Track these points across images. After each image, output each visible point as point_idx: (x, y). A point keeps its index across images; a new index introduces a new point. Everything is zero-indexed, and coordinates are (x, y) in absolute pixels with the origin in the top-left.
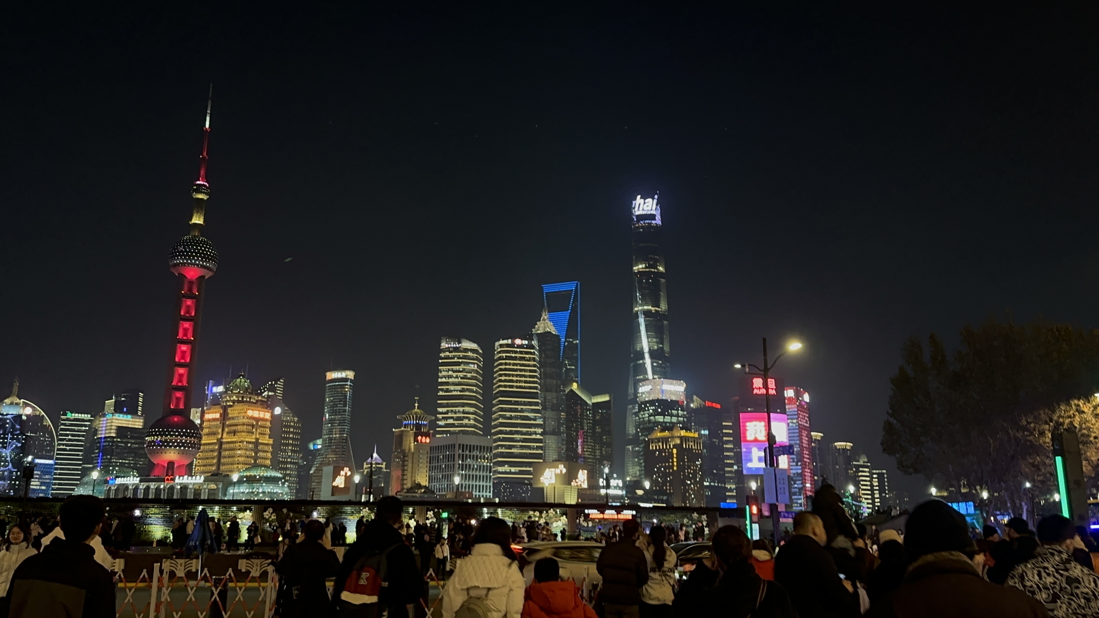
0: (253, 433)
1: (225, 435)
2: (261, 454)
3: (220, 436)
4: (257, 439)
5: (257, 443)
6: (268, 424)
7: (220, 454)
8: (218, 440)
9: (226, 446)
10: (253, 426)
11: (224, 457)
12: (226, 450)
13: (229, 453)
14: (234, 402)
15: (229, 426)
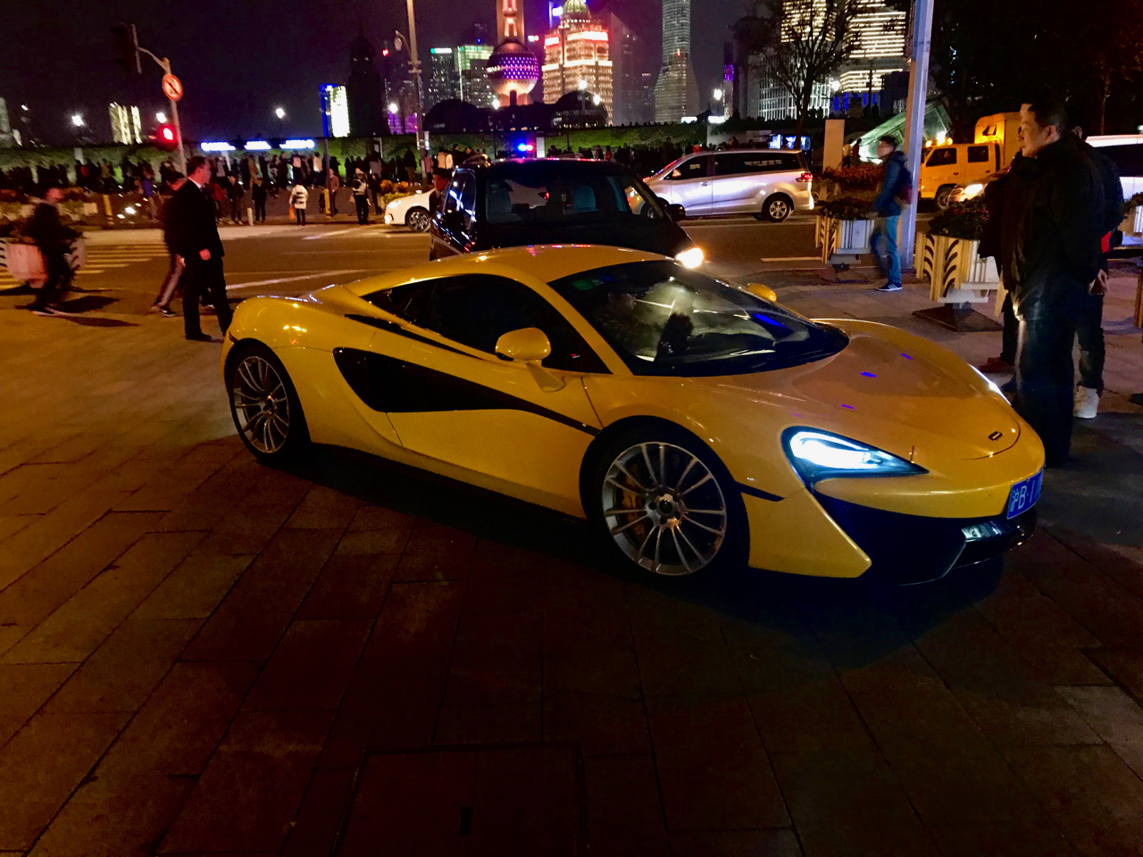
0: (592, 56)
1: (566, 61)
2: (601, 78)
3: (561, 62)
4: (597, 63)
5: (597, 67)
6: (607, 47)
7: (563, 80)
8: (560, 66)
9: (568, 72)
10: (591, 48)
11: (568, 83)
12: (568, 76)
13: (571, 79)
14: (570, 24)
15: (569, 50)
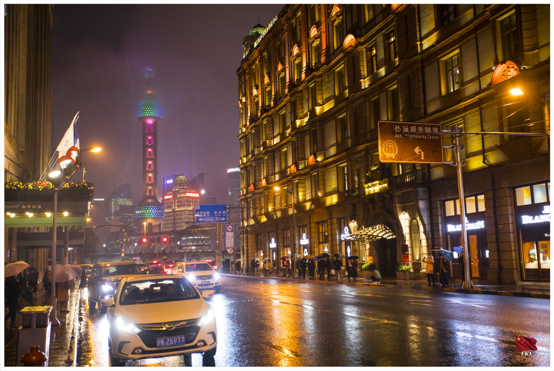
0: (190, 205)
1: (176, 208)
3: (174, 208)
6: (198, 200)
7: (175, 217)
8: (173, 210)
9: (177, 213)
10: (190, 201)
11: (177, 219)
12: (178, 215)
13: (179, 217)
14: (179, 189)
15: (178, 202)
